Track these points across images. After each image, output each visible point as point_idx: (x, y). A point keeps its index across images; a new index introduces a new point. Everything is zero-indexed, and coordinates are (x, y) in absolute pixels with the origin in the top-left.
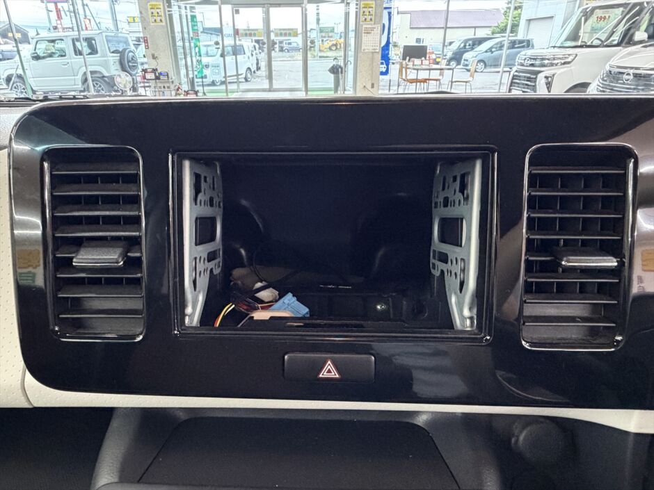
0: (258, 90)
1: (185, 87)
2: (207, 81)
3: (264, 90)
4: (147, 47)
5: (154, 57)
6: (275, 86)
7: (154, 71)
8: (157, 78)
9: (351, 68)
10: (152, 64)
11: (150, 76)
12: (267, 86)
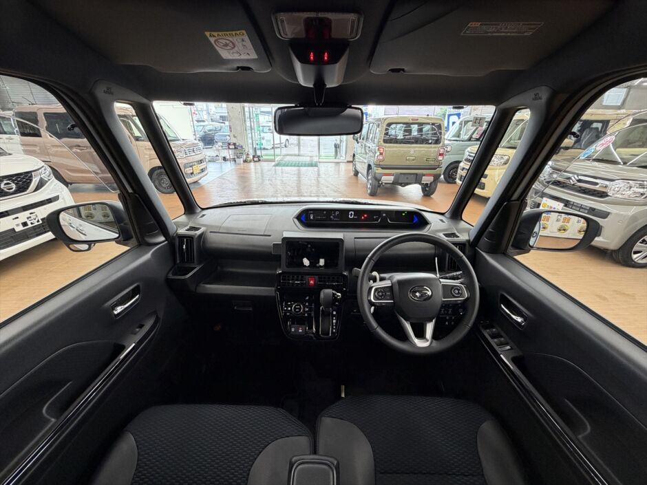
0: (291, 155)
1: (251, 153)
2: (262, 147)
3: (295, 155)
4: (231, 131)
5: (234, 137)
6: (302, 153)
7: (234, 144)
8: (235, 148)
9: (344, 144)
10: (233, 140)
11: (233, 147)
12: (297, 153)
